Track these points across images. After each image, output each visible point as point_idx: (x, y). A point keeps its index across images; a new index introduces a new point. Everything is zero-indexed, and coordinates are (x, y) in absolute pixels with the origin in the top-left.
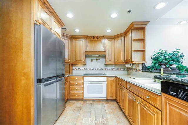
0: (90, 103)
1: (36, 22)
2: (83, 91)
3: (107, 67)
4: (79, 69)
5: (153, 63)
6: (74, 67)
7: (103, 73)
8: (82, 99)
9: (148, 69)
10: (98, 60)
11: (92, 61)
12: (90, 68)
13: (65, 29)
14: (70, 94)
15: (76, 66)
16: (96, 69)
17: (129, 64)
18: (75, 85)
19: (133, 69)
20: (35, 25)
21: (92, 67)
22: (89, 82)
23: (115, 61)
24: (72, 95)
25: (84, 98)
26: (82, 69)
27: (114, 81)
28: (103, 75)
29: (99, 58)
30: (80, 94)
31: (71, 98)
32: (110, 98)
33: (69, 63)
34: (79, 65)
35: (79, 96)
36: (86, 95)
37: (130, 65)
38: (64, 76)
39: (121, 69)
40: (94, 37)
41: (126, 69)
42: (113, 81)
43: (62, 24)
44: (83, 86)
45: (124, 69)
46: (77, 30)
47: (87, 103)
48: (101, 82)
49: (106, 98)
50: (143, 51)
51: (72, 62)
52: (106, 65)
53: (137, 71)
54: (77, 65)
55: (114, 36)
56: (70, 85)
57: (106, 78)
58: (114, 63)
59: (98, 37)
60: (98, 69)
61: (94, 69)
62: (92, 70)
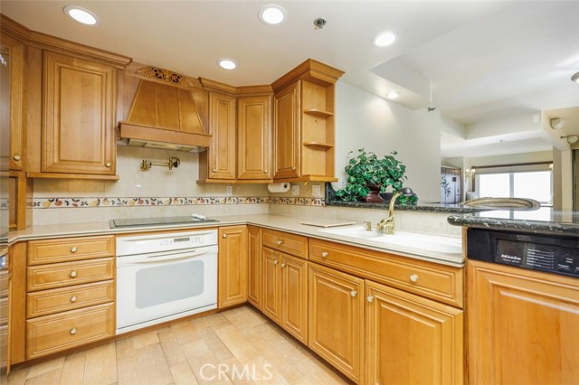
0: (153, 346)
2: (114, 300)
3: (207, 195)
5: (349, 181)
6: (40, 195)
7: (201, 217)
9: (339, 198)
10: (175, 165)
11: (145, 167)
12: (136, 196)
16: (165, 201)
17: (283, 184)
18: (68, 282)
19: (293, 200)
21: (145, 194)
22: (144, 258)
23: (240, 174)
25: (119, 332)
27: (244, 238)
28: (203, 221)
30: (95, 321)
32: (229, 302)
35: (90, 329)
37: (285, 187)
39: (251, 200)
40: (160, 70)
41: (265, 199)
42: (240, 239)
44: (114, 279)
45: (259, 200)
48: (198, 251)
49: (215, 307)
50: (327, 149)
51: (35, 170)
53: (305, 203)
55: (237, 88)
56: (30, 287)
57: (216, 231)
58: (237, 179)
59: (177, 78)
60: (173, 199)
61: (156, 202)
62: (145, 203)
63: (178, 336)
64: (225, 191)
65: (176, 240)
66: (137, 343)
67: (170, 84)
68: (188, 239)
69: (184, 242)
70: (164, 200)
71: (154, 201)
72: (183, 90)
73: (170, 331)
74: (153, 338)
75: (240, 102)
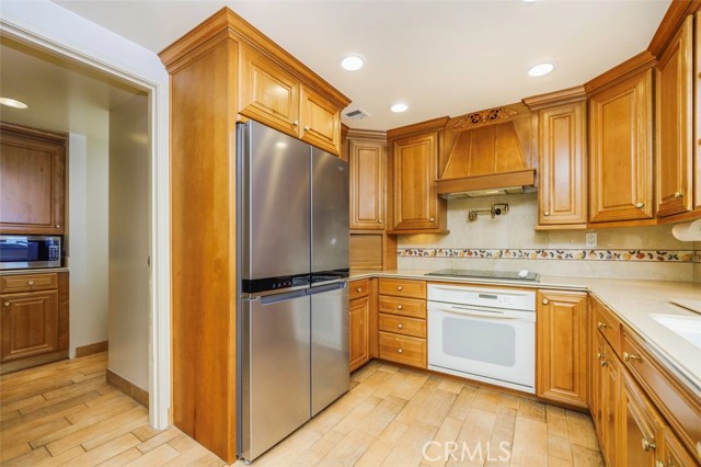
0: (451, 394)
1: (239, 118)
2: (426, 338)
3: (552, 246)
4: (421, 253)
6: (401, 247)
7: (523, 273)
8: (423, 371)
10: (498, 212)
11: (472, 217)
12: (465, 247)
13: (358, 112)
14: (381, 342)
15: (410, 242)
18: (395, 312)
20: (237, 128)
21: (474, 245)
22: (449, 307)
23: (594, 213)
24: (387, 349)
25: (430, 368)
26: (430, 252)
27: (581, 312)
29: (506, 205)
30: (413, 349)
31: (382, 357)
32: (553, 394)
33: (378, 232)
34: (421, 237)
35: (410, 354)
36: (437, 358)
38: (348, 276)
39: (641, 256)
40: (476, 114)
42: (574, 311)
43: (341, 99)
44: (426, 319)
45: (663, 255)
46: (400, 108)
47: (438, 390)
48: (507, 314)
49: (533, 391)
51: (391, 229)
52: (543, 233)
54: (413, 238)
55: (585, 85)
56: (380, 310)
57: (533, 293)
58: (589, 222)
59: (494, 113)
60: (504, 252)
61: (485, 255)
62: (474, 255)
63: (479, 400)
64: (583, 241)
65: (481, 296)
66: (443, 386)
67: (488, 123)
68: (495, 297)
69: (490, 300)
70: (494, 253)
71: (483, 253)
72: (504, 124)
73: (474, 391)
74: (457, 388)
75: (593, 103)
